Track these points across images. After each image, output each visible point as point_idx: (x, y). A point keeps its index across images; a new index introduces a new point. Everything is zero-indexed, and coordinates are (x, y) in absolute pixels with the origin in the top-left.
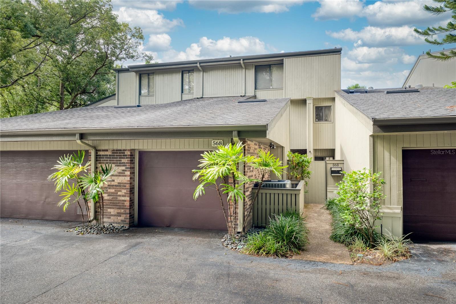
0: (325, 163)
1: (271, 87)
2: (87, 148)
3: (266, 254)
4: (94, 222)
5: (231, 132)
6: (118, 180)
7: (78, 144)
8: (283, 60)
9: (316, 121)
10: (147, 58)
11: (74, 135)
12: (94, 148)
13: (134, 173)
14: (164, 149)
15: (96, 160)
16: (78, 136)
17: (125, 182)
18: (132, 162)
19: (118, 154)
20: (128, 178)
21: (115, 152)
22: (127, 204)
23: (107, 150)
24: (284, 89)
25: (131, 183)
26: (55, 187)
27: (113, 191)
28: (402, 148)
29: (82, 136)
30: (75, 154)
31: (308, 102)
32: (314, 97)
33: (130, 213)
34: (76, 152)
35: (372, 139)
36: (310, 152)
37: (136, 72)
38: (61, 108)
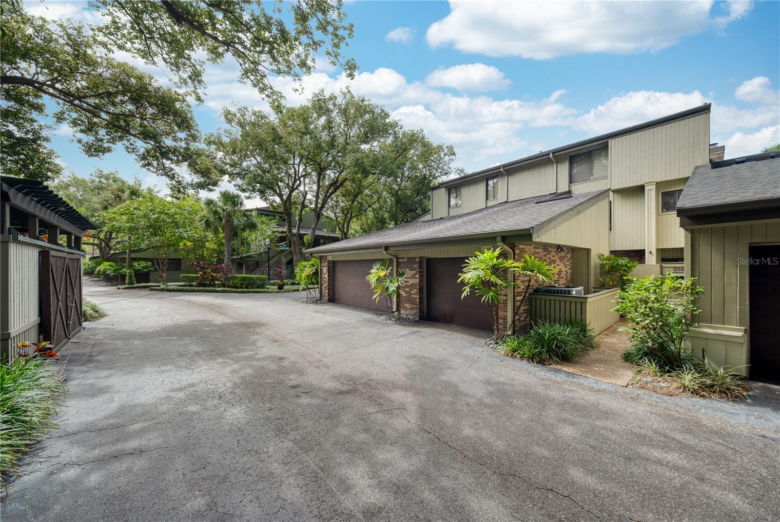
0: (659, 267)
1: (592, 178)
2: (391, 257)
3: (520, 357)
4: (396, 313)
5: (495, 238)
6: (411, 281)
7: (384, 255)
8: (608, 142)
9: (662, 211)
10: (459, 172)
11: (381, 247)
12: (396, 256)
13: (422, 276)
14: (443, 256)
15: (397, 266)
16: (383, 248)
17: (415, 283)
18: (421, 267)
19: (411, 260)
20: (418, 280)
21: (409, 259)
22: (418, 300)
23: (404, 258)
24: (609, 177)
25: (420, 284)
26: (371, 286)
27: (408, 290)
28: (750, 244)
29: (387, 248)
30: (382, 262)
31: (646, 188)
32: (659, 180)
33: (420, 308)
34: (383, 260)
35: (689, 235)
36: (651, 252)
37: (446, 187)
38: (396, 224)
